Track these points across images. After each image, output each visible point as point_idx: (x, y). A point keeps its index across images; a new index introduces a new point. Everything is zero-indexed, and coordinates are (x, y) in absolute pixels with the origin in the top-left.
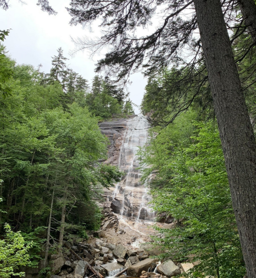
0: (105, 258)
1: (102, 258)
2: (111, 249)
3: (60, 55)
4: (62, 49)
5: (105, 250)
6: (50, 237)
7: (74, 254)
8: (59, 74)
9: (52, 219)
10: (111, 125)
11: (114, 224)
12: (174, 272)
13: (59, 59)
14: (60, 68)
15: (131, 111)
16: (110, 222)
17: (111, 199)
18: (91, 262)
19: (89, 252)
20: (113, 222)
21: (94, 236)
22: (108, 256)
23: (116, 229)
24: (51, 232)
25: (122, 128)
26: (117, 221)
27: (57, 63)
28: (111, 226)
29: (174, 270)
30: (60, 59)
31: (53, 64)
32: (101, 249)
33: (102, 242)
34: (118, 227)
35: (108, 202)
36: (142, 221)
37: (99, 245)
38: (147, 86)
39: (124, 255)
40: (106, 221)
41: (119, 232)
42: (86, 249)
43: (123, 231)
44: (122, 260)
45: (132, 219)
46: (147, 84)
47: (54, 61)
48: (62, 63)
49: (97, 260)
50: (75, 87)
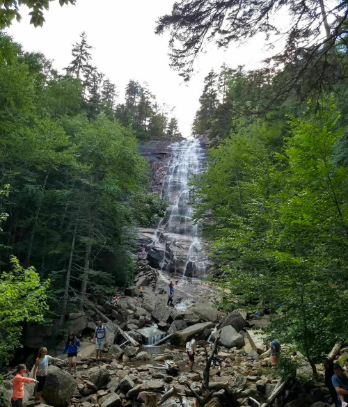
0: (141, 321)
1: (138, 321)
2: (149, 310)
3: (84, 42)
4: (86, 34)
5: (141, 311)
6: (70, 289)
7: (99, 315)
8: (81, 70)
9: (72, 264)
10: (150, 150)
11: (151, 280)
12: (235, 342)
13: (81, 47)
14: (82, 61)
15: (177, 133)
16: (146, 278)
17: (147, 249)
18: (123, 325)
19: (119, 313)
20: (150, 278)
21: (126, 295)
22: (145, 319)
23: (154, 287)
24: (70, 281)
25: (165, 154)
26: (155, 278)
27: (79, 53)
28: (147, 283)
29: (236, 339)
30: (84, 48)
31: (73, 55)
32: (135, 310)
33: (136, 301)
34: (157, 285)
35: (144, 252)
36: (188, 279)
37: (132, 305)
38: (202, 97)
39: (167, 319)
40: (140, 276)
41: (157, 292)
42: (116, 309)
43: (163, 291)
44: (165, 324)
45: (176, 276)
46: (202, 94)
47: (74, 50)
48: (86, 54)
49: (131, 323)
50: (101, 94)
